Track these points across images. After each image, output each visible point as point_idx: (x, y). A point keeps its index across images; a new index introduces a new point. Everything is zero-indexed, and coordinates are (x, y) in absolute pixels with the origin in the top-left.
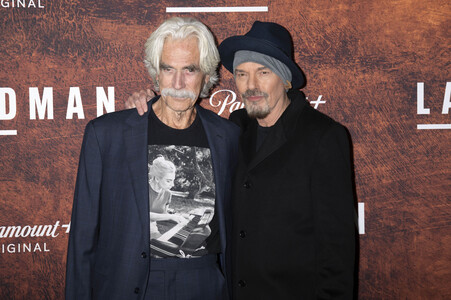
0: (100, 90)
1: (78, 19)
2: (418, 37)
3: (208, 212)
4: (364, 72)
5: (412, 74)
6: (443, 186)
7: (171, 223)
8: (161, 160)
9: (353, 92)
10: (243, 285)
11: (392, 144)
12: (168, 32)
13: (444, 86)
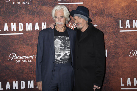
0: (43, 23)
1: (37, 6)
2: (120, 9)
3: (69, 52)
4: (107, 18)
5: (118, 18)
6: (126, 45)
7: (60, 55)
8: (57, 40)
9: (104, 23)
10: (78, 70)
11: (114, 35)
12: (56, 9)
13: (126, 21)
